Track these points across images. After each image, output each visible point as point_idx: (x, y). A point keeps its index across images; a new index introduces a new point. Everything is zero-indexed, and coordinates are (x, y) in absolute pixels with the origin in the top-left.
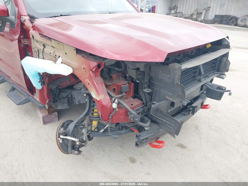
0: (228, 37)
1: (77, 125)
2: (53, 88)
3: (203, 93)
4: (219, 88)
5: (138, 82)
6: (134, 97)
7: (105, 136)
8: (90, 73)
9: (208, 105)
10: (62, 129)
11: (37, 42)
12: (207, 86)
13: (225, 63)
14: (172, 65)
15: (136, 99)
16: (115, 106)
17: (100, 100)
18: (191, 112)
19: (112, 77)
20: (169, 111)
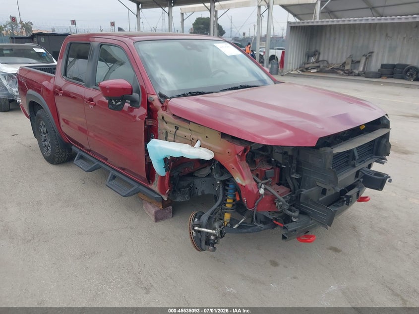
0: (387, 115)
1: (212, 216)
2: (174, 175)
3: (358, 180)
4: (378, 174)
5: (285, 167)
6: (279, 184)
7: (240, 233)
8: (236, 158)
9: (367, 197)
10: (196, 220)
11: (166, 123)
12: (364, 172)
13: (385, 146)
14: (323, 149)
15: (281, 186)
16: (262, 191)
17: (246, 185)
18: (345, 202)
19: (255, 161)
20: (320, 199)
